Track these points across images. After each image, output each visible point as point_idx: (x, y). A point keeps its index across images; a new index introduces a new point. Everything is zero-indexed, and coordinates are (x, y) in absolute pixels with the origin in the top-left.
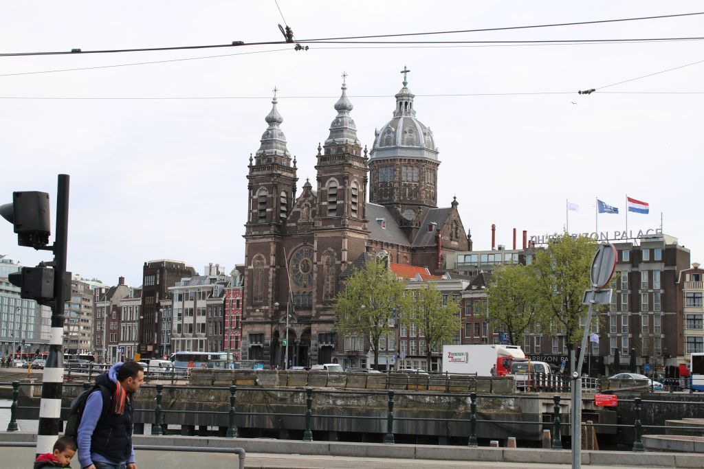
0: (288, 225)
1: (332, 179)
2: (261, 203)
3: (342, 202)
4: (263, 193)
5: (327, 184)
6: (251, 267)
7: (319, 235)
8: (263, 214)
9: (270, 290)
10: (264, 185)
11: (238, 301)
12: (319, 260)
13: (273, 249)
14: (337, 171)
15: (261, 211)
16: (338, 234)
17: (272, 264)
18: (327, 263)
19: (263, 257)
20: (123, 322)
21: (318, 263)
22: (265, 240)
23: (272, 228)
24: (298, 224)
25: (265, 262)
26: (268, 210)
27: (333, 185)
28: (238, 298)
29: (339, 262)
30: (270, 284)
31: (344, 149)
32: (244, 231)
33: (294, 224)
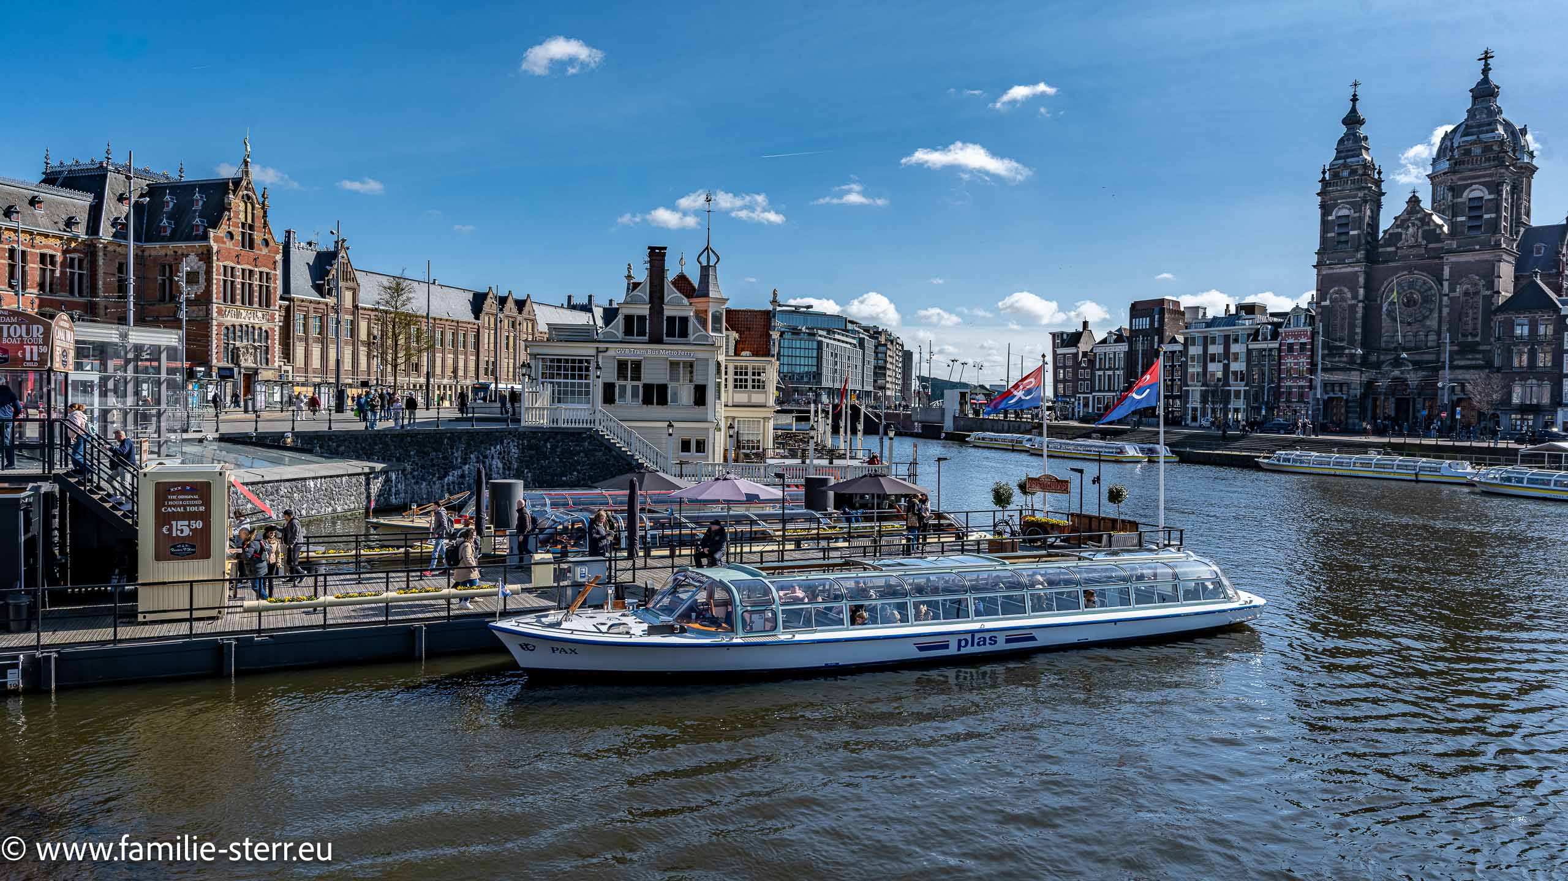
0: (1381, 250)
1: (1474, 187)
2: (1340, 226)
3: (1493, 215)
4: (1344, 212)
5: (1465, 194)
6: (1327, 303)
7: (1453, 259)
8: (1343, 238)
9: (1359, 330)
10: (1347, 203)
11: (1303, 345)
12: (1452, 289)
13: (1361, 280)
14: (1484, 176)
15: (1339, 234)
16: (1487, 256)
17: (1361, 297)
18: (1466, 293)
19: (1346, 290)
20: (1099, 369)
21: (1451, 295)
22: (1349, 270)
23: (1360, 255)
24: (1398, 248)
25: (1349, 295)
26: (1352, 233)
27: (1476, 194)
28: (1303, 340)
29: (1489, 293)
30: (1359, 322)
31: (1495, 148)
32: (1315, 260)
33: (1393, 249)
